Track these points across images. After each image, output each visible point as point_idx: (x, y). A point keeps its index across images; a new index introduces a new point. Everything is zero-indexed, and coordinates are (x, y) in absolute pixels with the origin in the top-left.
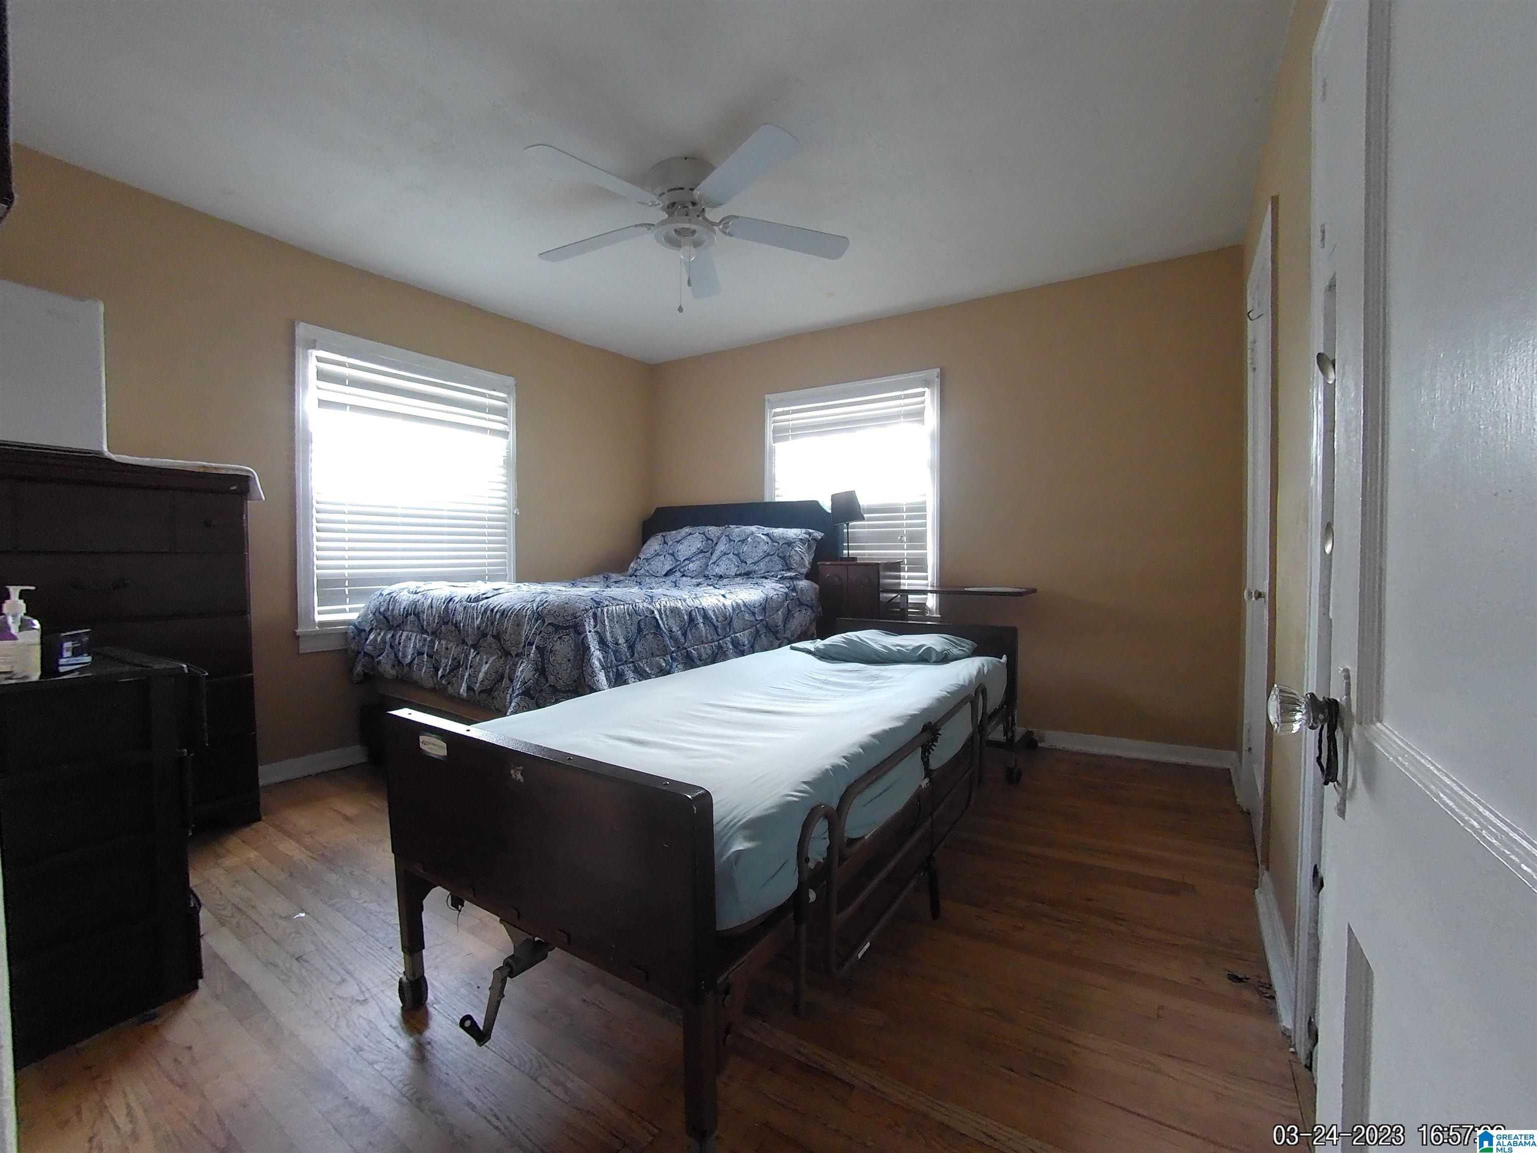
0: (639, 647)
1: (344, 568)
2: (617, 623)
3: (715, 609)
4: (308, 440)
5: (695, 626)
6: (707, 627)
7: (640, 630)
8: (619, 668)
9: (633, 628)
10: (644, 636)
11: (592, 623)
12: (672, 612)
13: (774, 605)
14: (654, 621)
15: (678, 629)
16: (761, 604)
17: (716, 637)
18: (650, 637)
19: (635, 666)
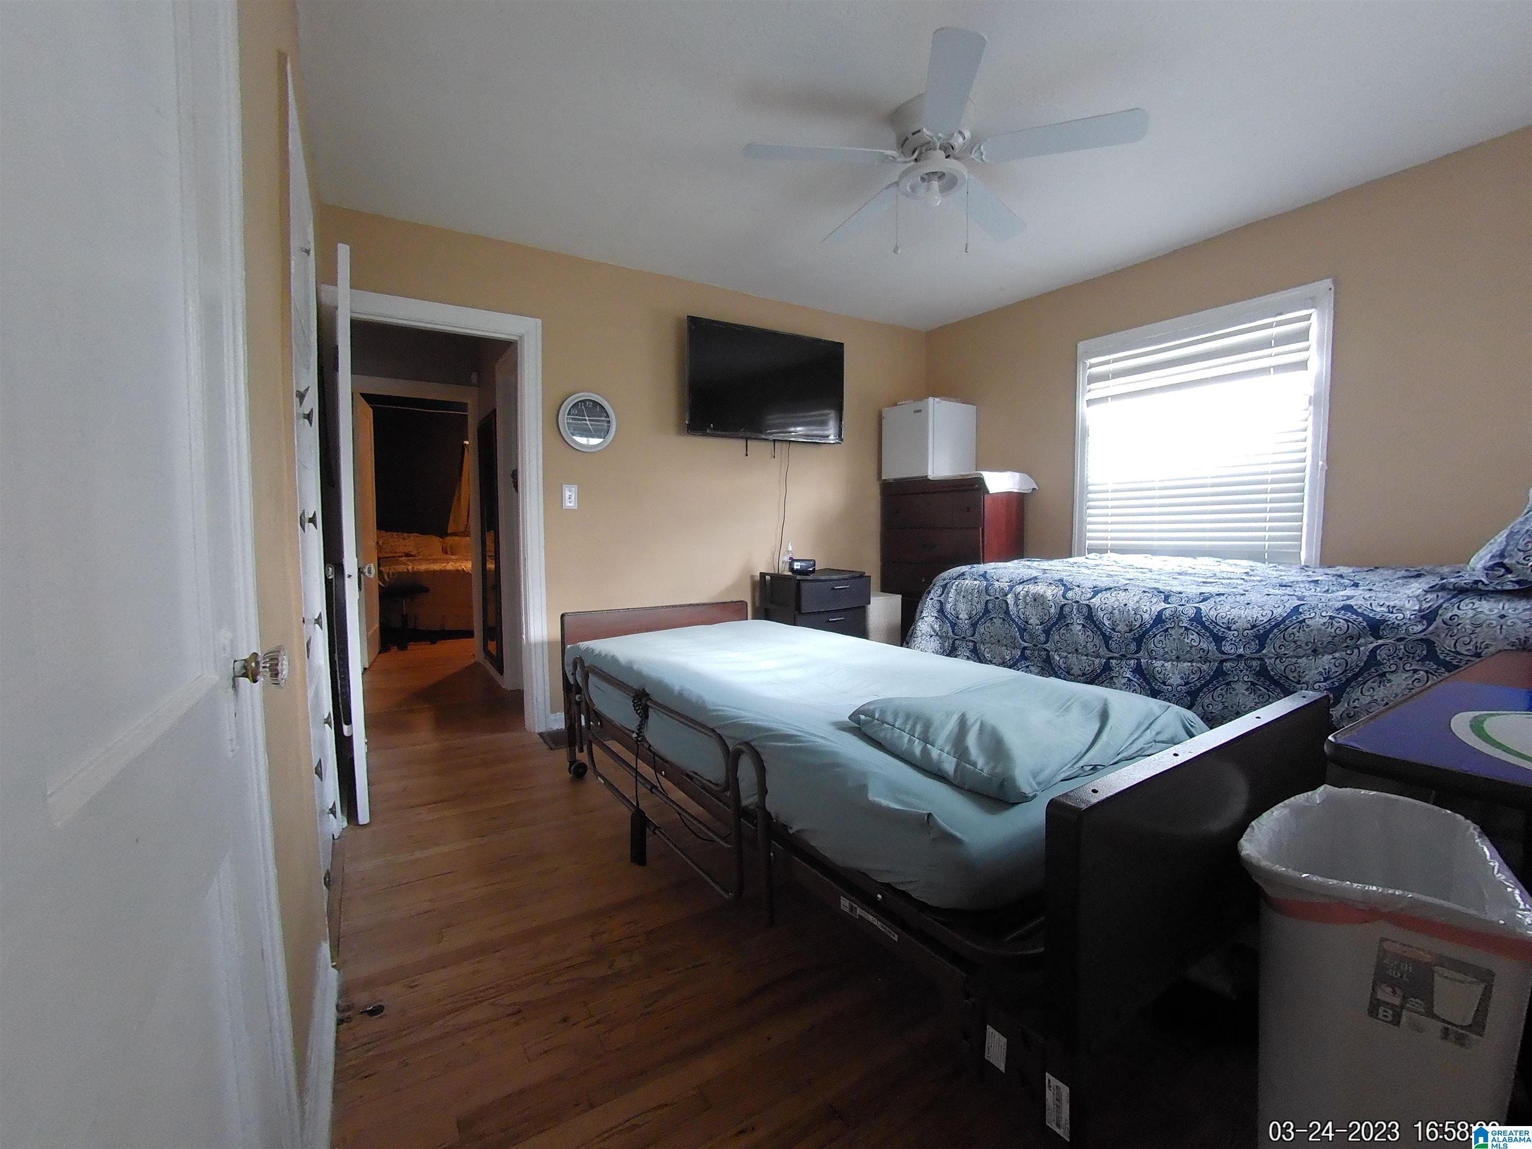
0: (981, 629)
1: (1107, 539)
2: (964, 597)
3: (1116, 612)
4: (1085, 435)
5: (1067, 625)
6: (1090, 633)
7: (986, 611)
8: (956, 642)
9: (979, 606)
10: (991, 619)
11: (939, 592)
12: (1035, 600)
13: (1301, 636)
14: (1004, 605)
15: (1038, 622)
16: (1253, 627)
17: (1103, 651)
18: (998, 622)
19: (975, 647)
